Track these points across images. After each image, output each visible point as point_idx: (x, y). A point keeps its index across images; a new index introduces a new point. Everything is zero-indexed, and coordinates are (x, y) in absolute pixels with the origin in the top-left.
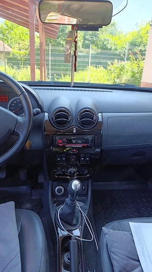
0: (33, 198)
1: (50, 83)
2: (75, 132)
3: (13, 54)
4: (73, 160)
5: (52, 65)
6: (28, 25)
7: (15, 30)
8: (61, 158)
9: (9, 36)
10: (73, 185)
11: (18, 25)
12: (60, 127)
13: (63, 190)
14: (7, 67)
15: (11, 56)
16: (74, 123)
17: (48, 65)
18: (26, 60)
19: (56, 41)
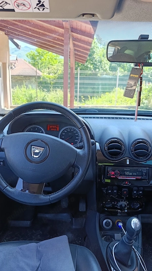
0: (74, 227)
1: (95, 111)
2: (128, 163)
3: (43, 78)
4: (125, 192)
5: (80, 88)
6: (63, 53)
7: (45, 56)
8: (112, 190)
9: (40, 62)
10: (132, 222)
11: (48, 51)
12: (113, 158)
13: (111, 224)
14: (38, 90)
15: (42, 80)
16: (127, 154)
17: (77, 88)
18: (55, 83)
19: (84, 65)
